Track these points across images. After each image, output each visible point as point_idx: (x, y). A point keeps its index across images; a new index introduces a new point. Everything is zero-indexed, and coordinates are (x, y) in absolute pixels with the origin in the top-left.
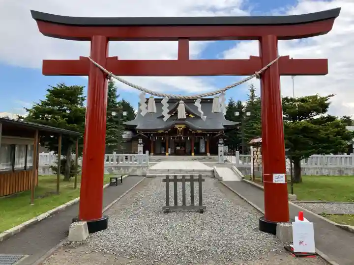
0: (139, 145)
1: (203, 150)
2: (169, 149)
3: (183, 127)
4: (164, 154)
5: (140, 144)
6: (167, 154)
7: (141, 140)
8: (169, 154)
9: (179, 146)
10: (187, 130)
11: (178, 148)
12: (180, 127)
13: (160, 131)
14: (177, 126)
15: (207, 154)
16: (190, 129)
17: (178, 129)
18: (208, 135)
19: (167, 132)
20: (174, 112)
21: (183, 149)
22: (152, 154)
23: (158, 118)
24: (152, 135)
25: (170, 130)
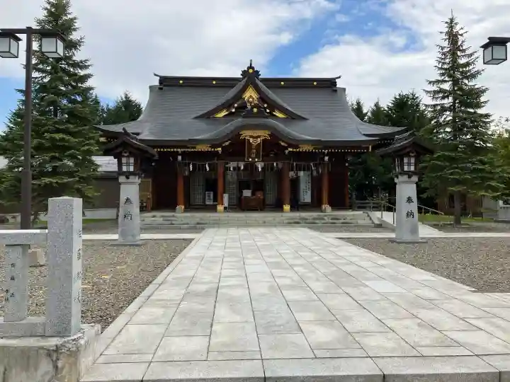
0: (122, 179)
1: (306, 197)
2: (226, 197)
3: (264, 134)
4: (213, 209)
5: (128, 174)
6: (220, 208)
8: (225, 208)
9: (248, 188)
10: (273, 146)
11: (247, 193)
12: (254, 137)
13: (200, 148)
14: (246, 134)
15: (323, 207)
16: (283, 141)
17: (249, 140)
18: (326, 158)
19: (220, 149)
20: (236, 105)
21: (259, 195)
22: (181, 207)
23: (196, 118)
24: (180, 158)
25: (227, 143)
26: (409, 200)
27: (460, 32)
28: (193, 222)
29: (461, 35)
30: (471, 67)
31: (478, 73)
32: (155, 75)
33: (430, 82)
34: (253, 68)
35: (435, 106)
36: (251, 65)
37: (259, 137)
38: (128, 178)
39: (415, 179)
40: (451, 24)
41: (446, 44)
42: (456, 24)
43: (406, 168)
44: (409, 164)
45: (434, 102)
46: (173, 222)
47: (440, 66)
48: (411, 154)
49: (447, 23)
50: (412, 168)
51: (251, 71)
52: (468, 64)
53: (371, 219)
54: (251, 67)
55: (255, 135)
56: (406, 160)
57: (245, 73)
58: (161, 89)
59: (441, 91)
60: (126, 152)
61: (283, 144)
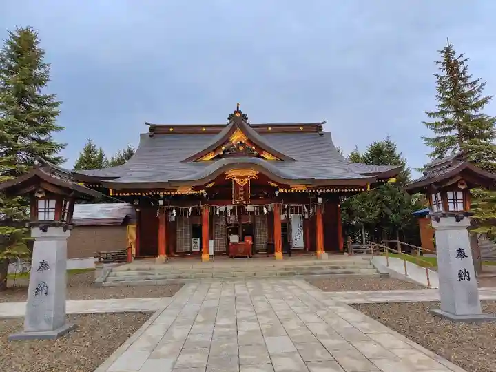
0: (35, 232)
1: (298, 240)
2: (211, 243)
3: (252, 174)
5: (45, 227)
6: (205, 256)
7: (52, 203)
8: (211, 257)
9: (236, 233)
10: (262, 188)
11: (235, 238)
13: (180, 191)
14: (232, 174)
15: (319, 252)
16: (273, 182)
17: (235, 181)
18: (320, 200)
19: (203, 191)
20: (223, 148)
21: (249, 240)
22: (162, 257)
23: (182, 162)
24: (161, 203)
25: (211, 185)
26: (461, 253)
27: (459, 60)
28: (172, 276)
29: (462, 63)
30: (476, 96)
31: (485, 101)
32: (146, 123)
33: (430, 115)
34: (240, 112)
35: (437, 139)
36: (238, 108)
37: (246, 177)
38: (45, 231)
39: (466, 221)
40: (448, 52)
41: (444, 73)
42: (453, 53)
43: (451, 207)
44: (455, 201)
45: (438, 135)
46: (149, 276)
47: (441, 96)
48: (460, 186)
49: (443, 52)
50: (460, 207)
51: (238, 115)
52: (471, 93)
53: (374, 267)
54: (238, 111)
55: (242, 175)
56: (450, 195)
57: (231, 117)
58: (150, 136)
59: (445, 122)
60: (40, 193)
61: (273, 184)
